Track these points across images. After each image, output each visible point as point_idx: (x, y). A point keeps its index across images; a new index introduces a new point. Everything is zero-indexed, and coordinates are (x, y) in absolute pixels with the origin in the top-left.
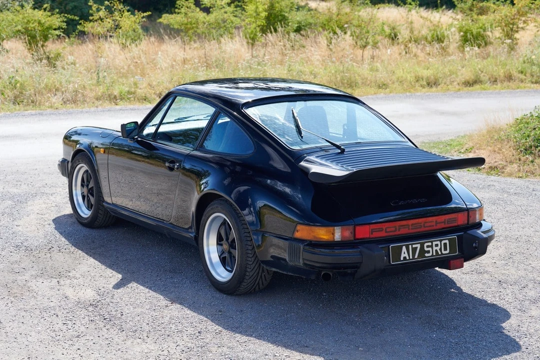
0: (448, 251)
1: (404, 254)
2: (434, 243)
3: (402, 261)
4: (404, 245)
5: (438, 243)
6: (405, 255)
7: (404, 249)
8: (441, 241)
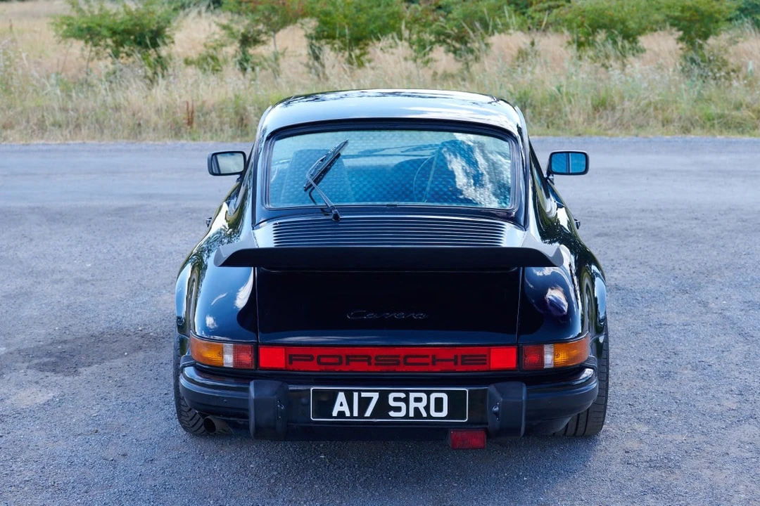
0: (444, 413)
1: (340, 405)
2: (412, 396)
3: (335, 418)
4: (341, 391)
5: (424, 396)
6: (341, 409)
7: (341, 397)
8: (428, 393)
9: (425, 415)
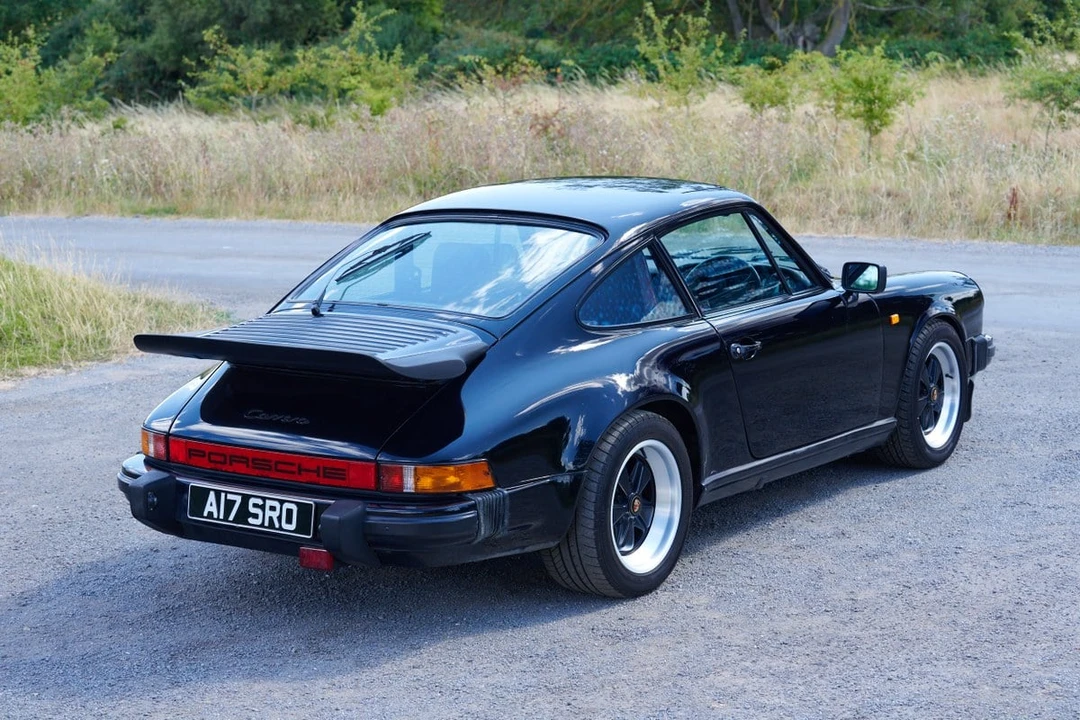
9: (277, 526)
